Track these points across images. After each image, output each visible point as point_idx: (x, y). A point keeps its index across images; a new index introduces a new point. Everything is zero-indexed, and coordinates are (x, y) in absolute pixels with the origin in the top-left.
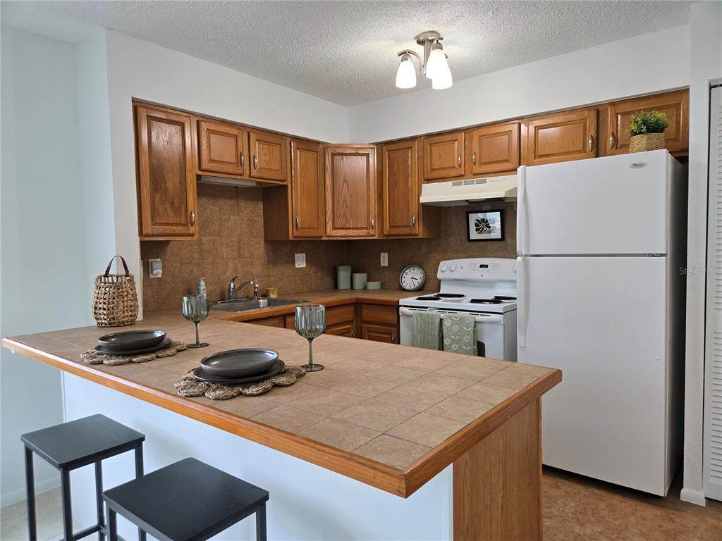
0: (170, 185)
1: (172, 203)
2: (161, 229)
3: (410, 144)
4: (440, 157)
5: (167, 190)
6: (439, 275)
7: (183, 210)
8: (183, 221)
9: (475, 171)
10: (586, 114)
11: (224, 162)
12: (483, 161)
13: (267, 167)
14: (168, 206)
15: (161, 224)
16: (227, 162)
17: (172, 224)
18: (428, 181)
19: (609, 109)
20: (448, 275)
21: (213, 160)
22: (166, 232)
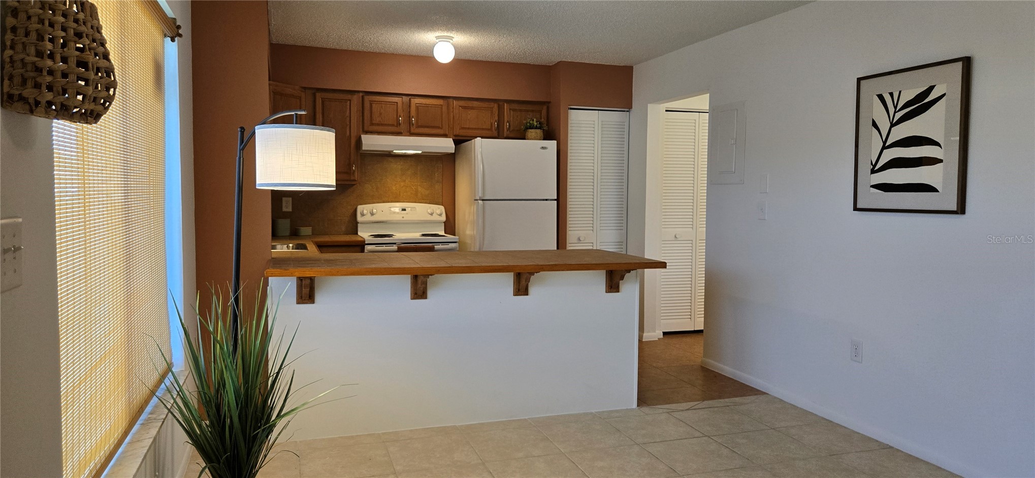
3: (349, 97)
4: (381, 114)
6: (359, 218)
9: (412, 131)
10: (492, 104)
12: (419, 124)
18: (367, 132)
19: (505, 104)
20: (368, 218)
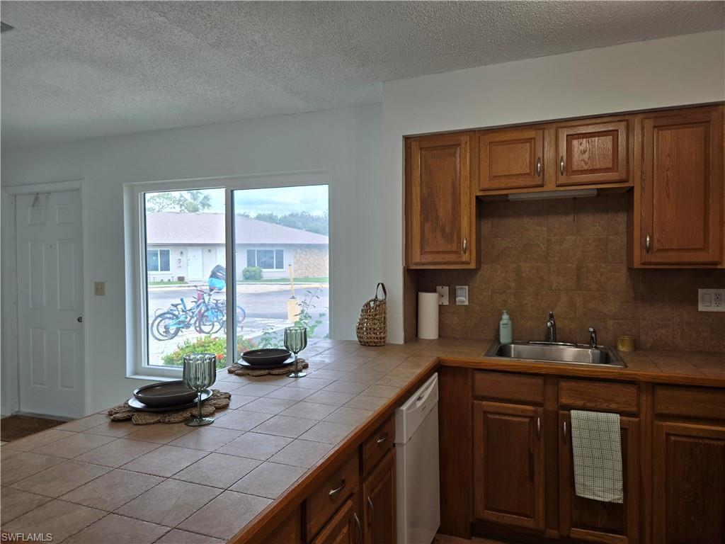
0: (441, 213)
1: (443, 231)
2: (430, 258)
5: (437, 218)
7: (455, 236)
8: (455, 249)
11: (512, 175)
13: (586, 168)
14: (439, 234)
15: (430, 253)
16: (517, 175)
17: (443, 252)
21: (496, 176)
22: (435, 261)
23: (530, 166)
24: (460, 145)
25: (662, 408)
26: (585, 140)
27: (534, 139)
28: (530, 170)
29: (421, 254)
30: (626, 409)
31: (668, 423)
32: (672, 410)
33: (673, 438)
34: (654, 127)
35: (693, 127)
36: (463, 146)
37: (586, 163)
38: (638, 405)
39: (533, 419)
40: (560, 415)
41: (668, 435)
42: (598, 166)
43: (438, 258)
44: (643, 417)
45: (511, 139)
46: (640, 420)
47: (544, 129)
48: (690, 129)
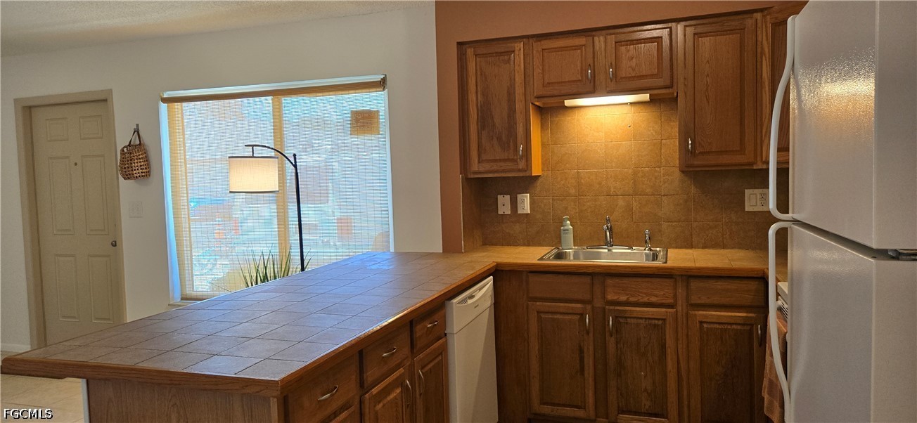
0: (497, 121)
1: (499, 139)
2: (487, 167)
5: (493, 126)
7: (511, 144)
8: (511, 157)
11: (565, 82)
13: (633, 75)
14: (496, 142)
15: (488, 161)
16: (569, 82)
17: (500, 160)
21: (549, 83)
22: (493, 169)
23: (581, 73)
24: (514, 51)
25: (695, 299)
26: (632, 46)
27: (584, 45)
28: (582, 77)
29: (479, 162)
30: (663, 301)
31: (701, 312)
32: (704, 300)
33: (705, 325)
34: (695, 34)
35: (730, 34)
36: (517, 53)
37: (634, 70)
38: (675, 296)
39: (582, 316)
40: (607, 311)
41: (701, 323)
42: (644, 73)
43: (495, 167)
44: (679, 308)
45: (563, 45)
46: (677, 311)
47: (594, 36)
48: (727, 36)
